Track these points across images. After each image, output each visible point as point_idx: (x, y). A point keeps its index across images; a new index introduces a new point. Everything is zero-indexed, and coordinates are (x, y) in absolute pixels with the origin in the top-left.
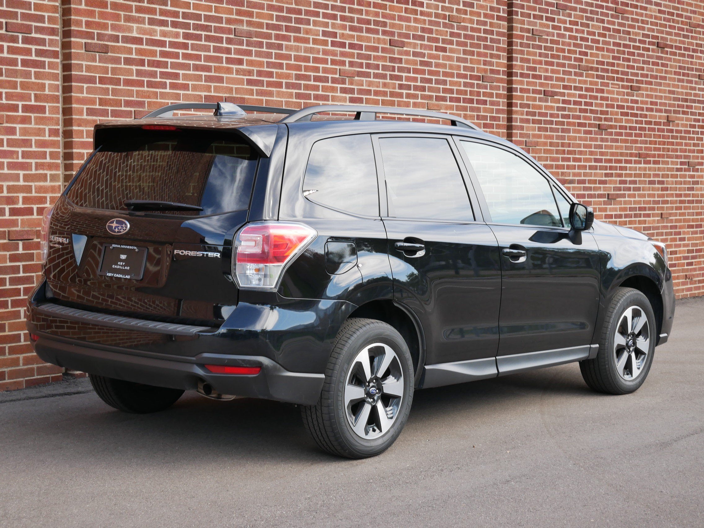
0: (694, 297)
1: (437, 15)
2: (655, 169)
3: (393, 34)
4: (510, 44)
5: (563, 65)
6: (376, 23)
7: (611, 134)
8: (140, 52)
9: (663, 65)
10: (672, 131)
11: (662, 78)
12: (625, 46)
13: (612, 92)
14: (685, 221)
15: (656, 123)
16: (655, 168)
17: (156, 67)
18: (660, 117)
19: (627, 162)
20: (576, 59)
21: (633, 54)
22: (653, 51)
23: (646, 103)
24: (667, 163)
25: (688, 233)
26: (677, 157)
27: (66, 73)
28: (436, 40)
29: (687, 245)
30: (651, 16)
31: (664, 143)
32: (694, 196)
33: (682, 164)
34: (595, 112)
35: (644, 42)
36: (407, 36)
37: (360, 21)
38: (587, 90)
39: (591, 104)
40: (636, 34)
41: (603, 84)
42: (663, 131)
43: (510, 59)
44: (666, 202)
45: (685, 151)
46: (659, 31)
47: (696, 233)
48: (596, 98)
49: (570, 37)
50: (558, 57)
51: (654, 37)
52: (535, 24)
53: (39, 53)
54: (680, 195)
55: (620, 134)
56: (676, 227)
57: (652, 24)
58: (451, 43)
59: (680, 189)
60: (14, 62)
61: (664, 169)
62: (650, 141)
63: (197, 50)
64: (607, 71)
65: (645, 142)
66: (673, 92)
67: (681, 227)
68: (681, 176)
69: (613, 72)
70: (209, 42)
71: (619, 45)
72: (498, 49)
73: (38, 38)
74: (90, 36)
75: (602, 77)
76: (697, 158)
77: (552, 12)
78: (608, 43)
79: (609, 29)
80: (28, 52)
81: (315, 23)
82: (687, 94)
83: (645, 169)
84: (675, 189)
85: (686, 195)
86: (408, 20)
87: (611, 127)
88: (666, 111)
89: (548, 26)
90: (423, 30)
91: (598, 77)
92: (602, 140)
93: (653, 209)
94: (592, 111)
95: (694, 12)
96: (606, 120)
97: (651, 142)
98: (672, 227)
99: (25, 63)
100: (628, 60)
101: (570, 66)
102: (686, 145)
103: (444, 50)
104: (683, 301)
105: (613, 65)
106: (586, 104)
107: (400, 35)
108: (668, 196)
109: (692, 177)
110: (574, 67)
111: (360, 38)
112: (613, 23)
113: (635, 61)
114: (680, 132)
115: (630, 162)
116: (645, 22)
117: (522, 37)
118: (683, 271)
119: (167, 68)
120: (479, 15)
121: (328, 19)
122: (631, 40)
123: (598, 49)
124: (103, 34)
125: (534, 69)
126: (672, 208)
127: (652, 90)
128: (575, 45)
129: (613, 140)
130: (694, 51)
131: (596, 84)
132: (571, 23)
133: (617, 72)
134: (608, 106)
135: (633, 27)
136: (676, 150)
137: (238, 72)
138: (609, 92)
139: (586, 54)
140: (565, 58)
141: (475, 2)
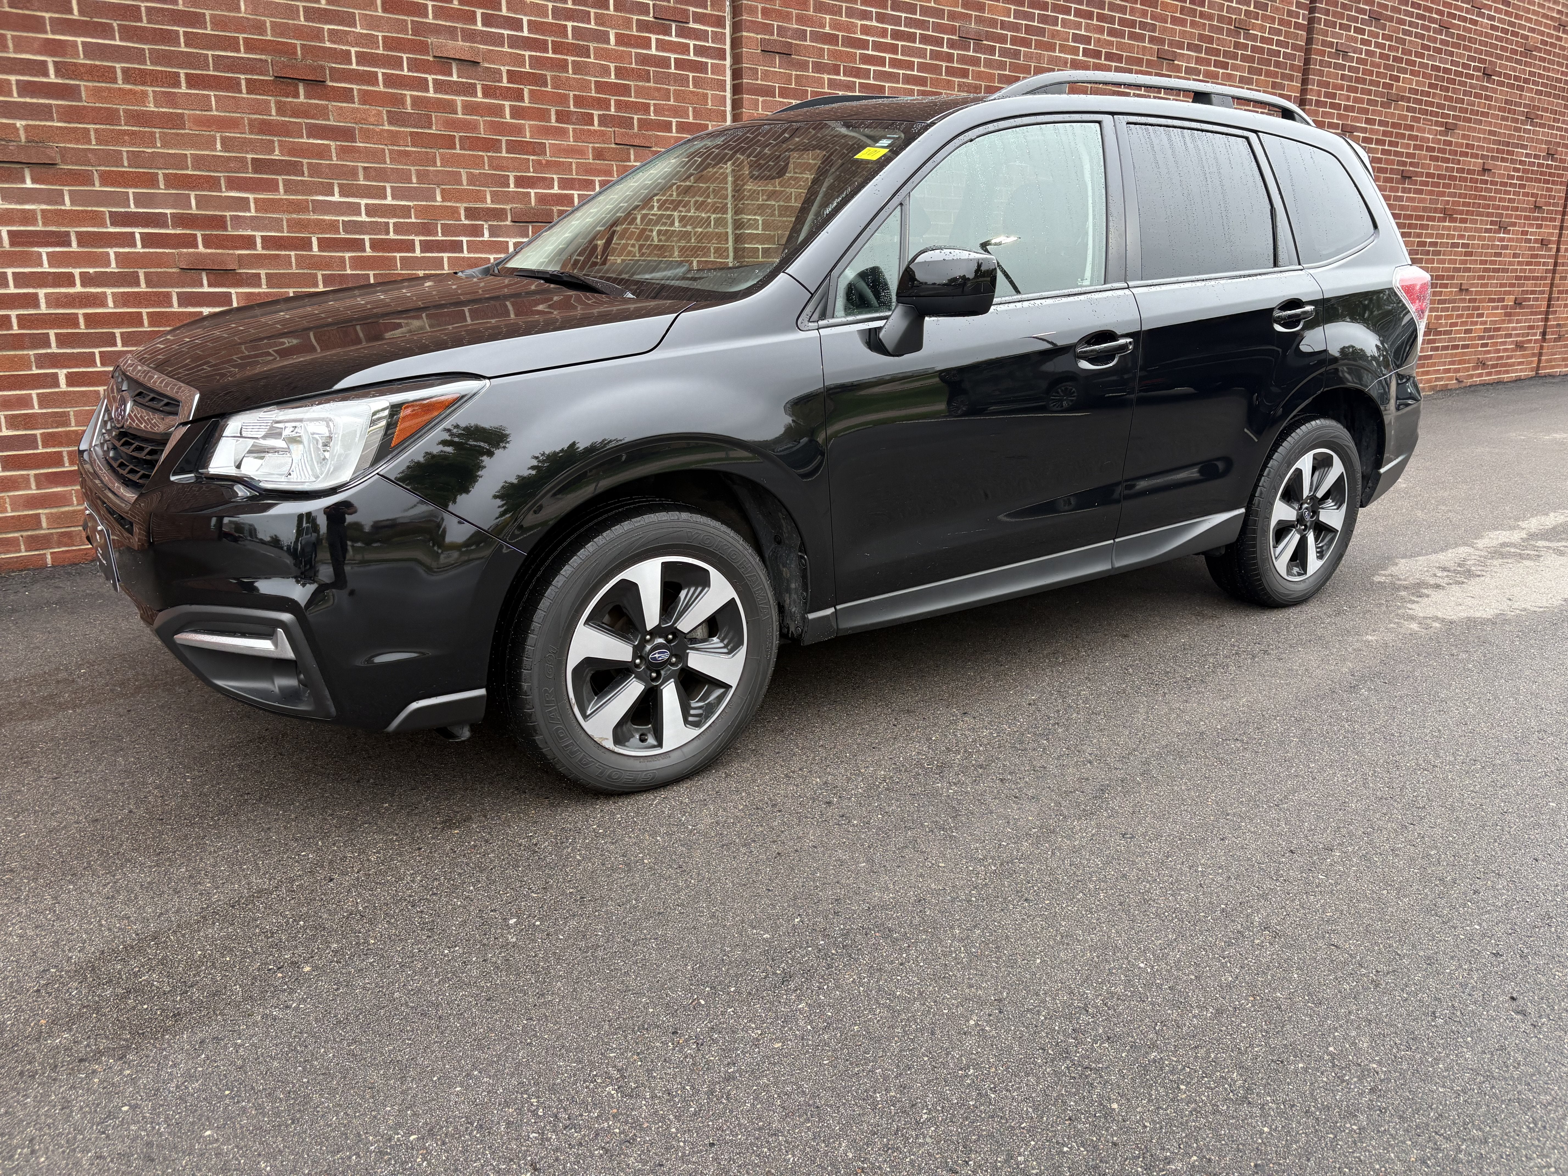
0: (1484, 385)
1: (1221, 19)
2: (1460, 229)
3: (1161, 41)
4: (1307, 61)
5: (1369, 92)
6: (1143, 26)
7: (1415, 183)
8: (833, 54)
9: (1487, 98)
10: (1486, 182)
11: (1484, 114)
12: (1446, 71)
13: (1423, 130)
14: (1486, 293)
15: (1469, 172)
16: (1461, 227)
17: (855, 77)
18: (1475, 164)
19: (1430, 219)
20: (1385, 85)
21: (1453, 82)
22: (1478, 78)
23: (1461, 145)
24: (1475, 222)
25: (1488, 308)
26: (1489, 215)
27: (736, 82)
28: (1217, 52)
29: (1485, 323)
30: (1481, 34)
31: (1475, 197)
32: (1500, 263)
33: (1492, 223)
34: (1400, 154)
35: (1468, 67)
36: (1180, 46)
37: (1122, 22)
38: (1394, 125)
39: (1396, 144)
40: (1461, 56)
41: (1414, 119)
42: (1476, 181)
43: (1305, 82)
44: (1468, 270)
45: (1498, 207)
46: (1487, 53)
47: (1497, 308)
48: (1403, 136)
49: (1382, 56)
50: (1364, 81)
51: (1481, 61)
52: (1340, 36)
53: (699, 51)
54: (1485, 262)
55: (1426, 184)
56: (1475, 300)
57: (1481, 43)
58: (1235, 56)
59: (1486, 255)
60: (665, 63)
61: (1471, 229)
62: (1460, 193)
63: (909, 56)
64: (1420, 102)
65: (1453, 195)
66: (1493, 133)
67: (1481, 301)
68: (1490, 239)
69: (1427, 103)
70: (925, 44)
71: (1437, 69)
72: (1292, 67)
73: (697, 29)
74: (768, 29)
75: (1413, 110)
76: (1510, 216)
77: (1363, 22)
78: (1426, 66)
79: (1428, 48)
80: (685, 49)
81: (1065, 23)
82: (1510, 136)
83: (1449, 228)
84: (1481, 254)
85: (1493, 262)
86: (1183, 22)
87: (1417, 174)
88: (1483, 157)
89: (1355, 40)
90: (1201, 37)
91: (1409, 109)
92: (1404, 190)
93: (1452, 278)
94: (1397, 154)
95: (1532, 30)
96: (1411, 164)
97: (1460, 196)
98: (1470, 301)
99: (679, 64)
100: (1447, 89)
101: (1377, 94)
102: (1501, 200)
103: (1225, 66)
104: (1472, 389)
105: (1428, 94)
106: (1391, 144)
107: (1171, 44)
108: (1471, 262)
109: (1502, 240)
110: (1382, 95)
111: (1120, 46)
112: (1435, 40)
113: (1455, 91)
114: (1496, 183)
115: (1432, 219)
116: (1473, 40)
117: (1323, 53)
118: (1476, 353)
119: (869, 78)
120: (1273, 20)
121: (1081, 18)
122: (1453, 63)
123: (1413, 73)
124: (785, 27)
125: (1334, 96)
126: (1474, 278)
127: (1470, 128)
128: (1386, 67)
129: (1417, 191)
130: (1526, 81)
131: (1405, 118)
132: (1384, 37)
133: (1432, 104)
134: (1416, 147)
135: (1458, 46)
136: (1488, 206)
137: (961, 87)
138: (1420, 130)
139: (1397, 79)
140: (1372, 83)
141: (1270, 3)
